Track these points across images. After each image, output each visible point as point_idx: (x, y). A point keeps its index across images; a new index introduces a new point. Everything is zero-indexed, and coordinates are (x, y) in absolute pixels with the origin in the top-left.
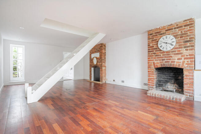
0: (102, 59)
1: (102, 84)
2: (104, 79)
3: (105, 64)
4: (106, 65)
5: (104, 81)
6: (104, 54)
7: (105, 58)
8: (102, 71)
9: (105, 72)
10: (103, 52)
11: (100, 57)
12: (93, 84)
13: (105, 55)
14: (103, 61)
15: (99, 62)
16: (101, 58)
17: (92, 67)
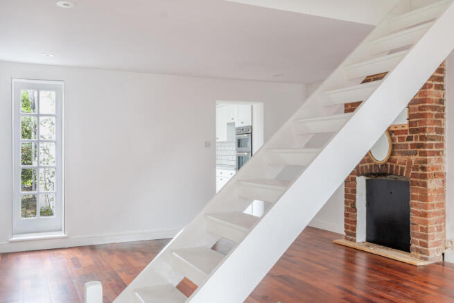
0: (422, 138)
1: (426, 270)
2: (437, 244)
3: (440, 160)
4: (447, 168)
5: (434, 256)
6: (434, 108)
7: (441, 131)
8: (424, 198)
9: (442, 205)
10: (430, 101)
11: (410, 124)
12: (362, 263)
13: (442, 116)
14: (431, 146)
15: (408, 154)
16: (417, 131)
17: (359, 175)
